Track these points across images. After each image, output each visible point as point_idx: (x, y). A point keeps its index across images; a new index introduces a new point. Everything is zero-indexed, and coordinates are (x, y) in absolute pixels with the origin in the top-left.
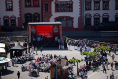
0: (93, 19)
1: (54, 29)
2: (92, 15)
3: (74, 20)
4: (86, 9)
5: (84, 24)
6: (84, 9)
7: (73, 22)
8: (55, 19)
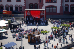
0: (69, 8)
1: (41, 13)
2: (69, 5)
3: (57, 8)
4: (66, 2)
5: (64, 11)
6: (64, 1)
7: (56, 9)
8: (45, 7)
